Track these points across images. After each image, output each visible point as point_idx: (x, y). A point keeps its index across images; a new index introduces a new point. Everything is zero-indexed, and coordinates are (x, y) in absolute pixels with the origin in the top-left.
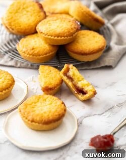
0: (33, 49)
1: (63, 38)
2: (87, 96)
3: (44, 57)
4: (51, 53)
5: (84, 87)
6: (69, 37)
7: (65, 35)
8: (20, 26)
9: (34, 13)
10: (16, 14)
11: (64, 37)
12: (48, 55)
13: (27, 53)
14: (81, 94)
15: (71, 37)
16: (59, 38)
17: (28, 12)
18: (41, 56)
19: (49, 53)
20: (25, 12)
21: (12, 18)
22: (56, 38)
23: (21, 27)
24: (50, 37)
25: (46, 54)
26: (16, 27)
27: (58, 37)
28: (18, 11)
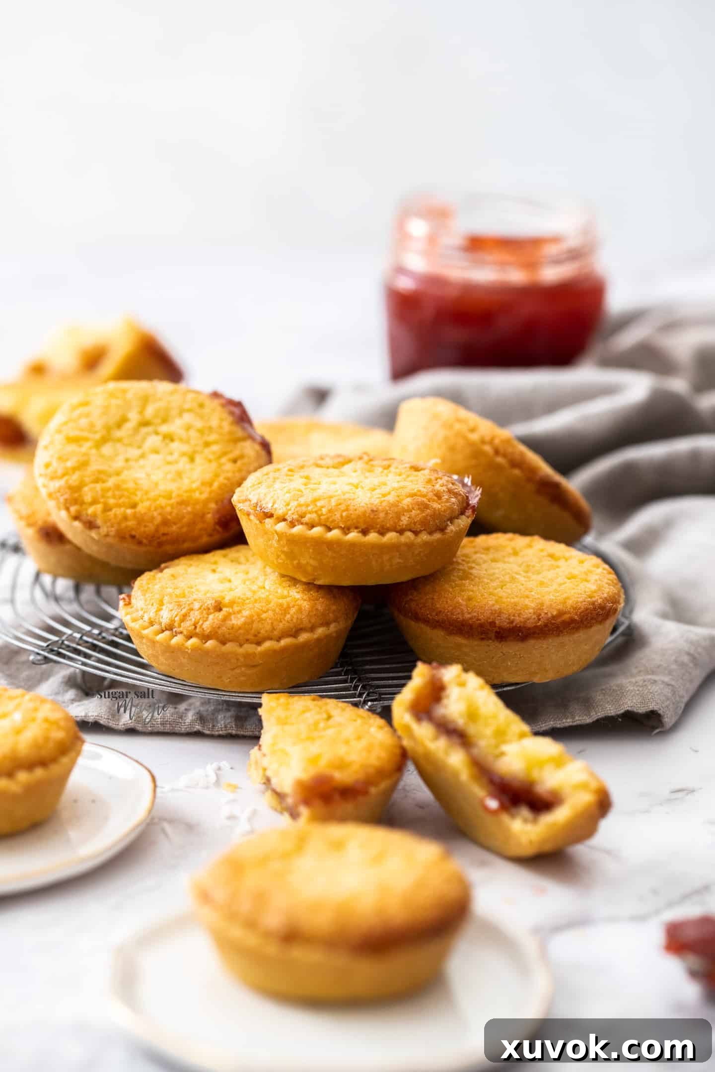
0: (218, 608)
1: (391, 536)
2: (560, 815)
3: (284, 649)
4: (320, 631)
5: (535, 775)
6: (424, 537)
7: (405, 520)
8: (134, 506)
9: (207, 444)
10: (107, 450)
11: (401, 532)
12: (304, 637)
13: (187, 625)
14: (525, 812)
15: (437, 536)
16: (373, 537)
17: (169, 438)
18: (267, 645)
19: (312, 629)
20: (153, 441)
21: (83, 465)
22: (353, 536)
23: (141, 508)
24: (317, 531)
25: (295, 632)
26: (107, 509)
27: (365, 532)
28: (118, 434)
